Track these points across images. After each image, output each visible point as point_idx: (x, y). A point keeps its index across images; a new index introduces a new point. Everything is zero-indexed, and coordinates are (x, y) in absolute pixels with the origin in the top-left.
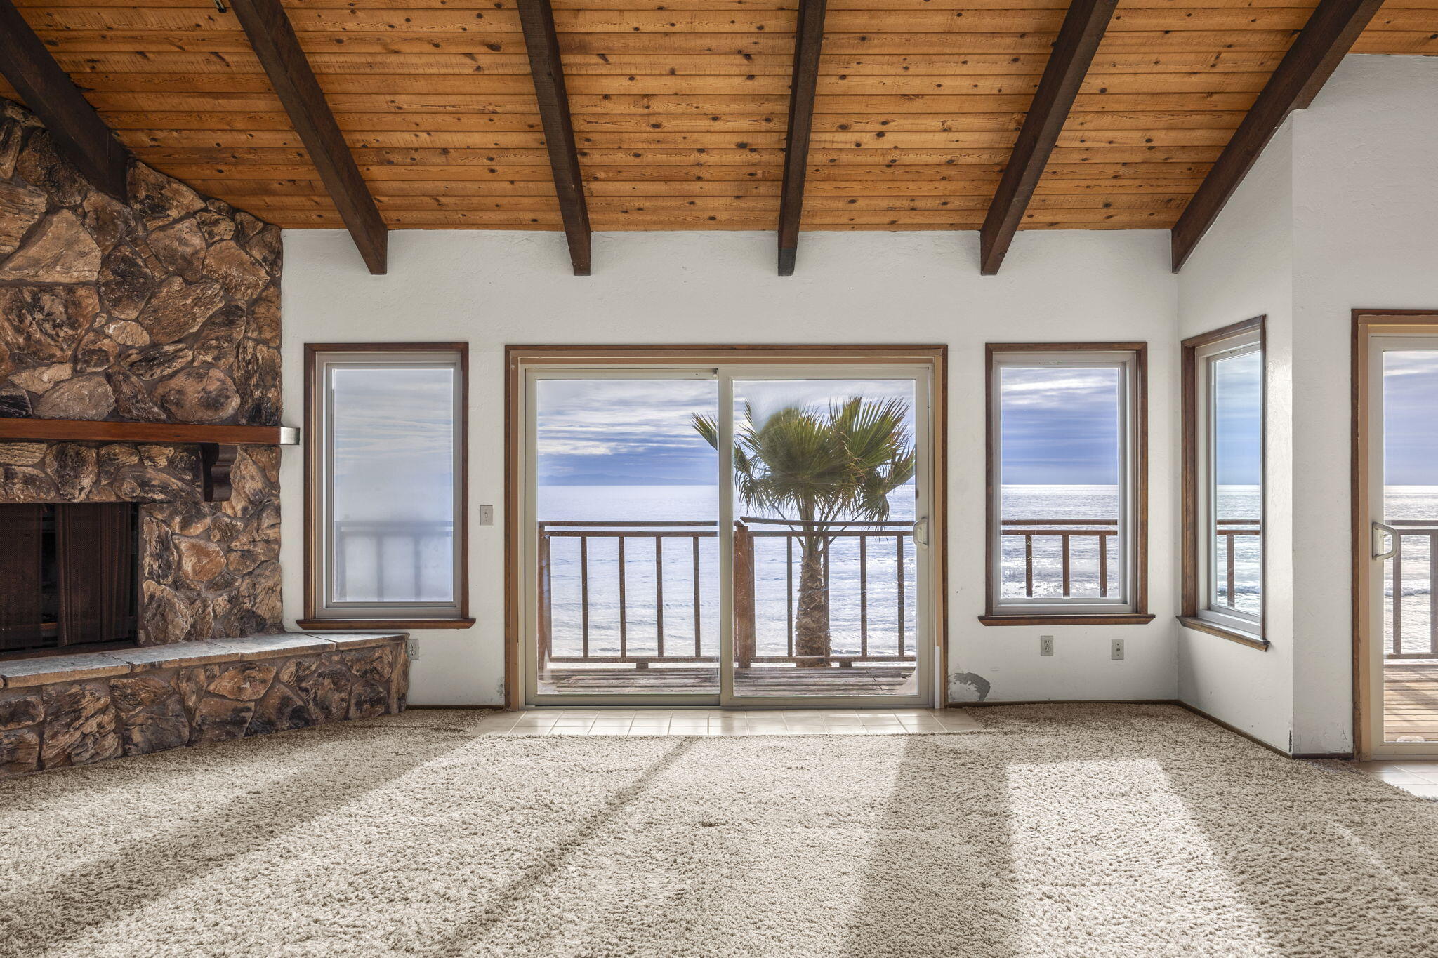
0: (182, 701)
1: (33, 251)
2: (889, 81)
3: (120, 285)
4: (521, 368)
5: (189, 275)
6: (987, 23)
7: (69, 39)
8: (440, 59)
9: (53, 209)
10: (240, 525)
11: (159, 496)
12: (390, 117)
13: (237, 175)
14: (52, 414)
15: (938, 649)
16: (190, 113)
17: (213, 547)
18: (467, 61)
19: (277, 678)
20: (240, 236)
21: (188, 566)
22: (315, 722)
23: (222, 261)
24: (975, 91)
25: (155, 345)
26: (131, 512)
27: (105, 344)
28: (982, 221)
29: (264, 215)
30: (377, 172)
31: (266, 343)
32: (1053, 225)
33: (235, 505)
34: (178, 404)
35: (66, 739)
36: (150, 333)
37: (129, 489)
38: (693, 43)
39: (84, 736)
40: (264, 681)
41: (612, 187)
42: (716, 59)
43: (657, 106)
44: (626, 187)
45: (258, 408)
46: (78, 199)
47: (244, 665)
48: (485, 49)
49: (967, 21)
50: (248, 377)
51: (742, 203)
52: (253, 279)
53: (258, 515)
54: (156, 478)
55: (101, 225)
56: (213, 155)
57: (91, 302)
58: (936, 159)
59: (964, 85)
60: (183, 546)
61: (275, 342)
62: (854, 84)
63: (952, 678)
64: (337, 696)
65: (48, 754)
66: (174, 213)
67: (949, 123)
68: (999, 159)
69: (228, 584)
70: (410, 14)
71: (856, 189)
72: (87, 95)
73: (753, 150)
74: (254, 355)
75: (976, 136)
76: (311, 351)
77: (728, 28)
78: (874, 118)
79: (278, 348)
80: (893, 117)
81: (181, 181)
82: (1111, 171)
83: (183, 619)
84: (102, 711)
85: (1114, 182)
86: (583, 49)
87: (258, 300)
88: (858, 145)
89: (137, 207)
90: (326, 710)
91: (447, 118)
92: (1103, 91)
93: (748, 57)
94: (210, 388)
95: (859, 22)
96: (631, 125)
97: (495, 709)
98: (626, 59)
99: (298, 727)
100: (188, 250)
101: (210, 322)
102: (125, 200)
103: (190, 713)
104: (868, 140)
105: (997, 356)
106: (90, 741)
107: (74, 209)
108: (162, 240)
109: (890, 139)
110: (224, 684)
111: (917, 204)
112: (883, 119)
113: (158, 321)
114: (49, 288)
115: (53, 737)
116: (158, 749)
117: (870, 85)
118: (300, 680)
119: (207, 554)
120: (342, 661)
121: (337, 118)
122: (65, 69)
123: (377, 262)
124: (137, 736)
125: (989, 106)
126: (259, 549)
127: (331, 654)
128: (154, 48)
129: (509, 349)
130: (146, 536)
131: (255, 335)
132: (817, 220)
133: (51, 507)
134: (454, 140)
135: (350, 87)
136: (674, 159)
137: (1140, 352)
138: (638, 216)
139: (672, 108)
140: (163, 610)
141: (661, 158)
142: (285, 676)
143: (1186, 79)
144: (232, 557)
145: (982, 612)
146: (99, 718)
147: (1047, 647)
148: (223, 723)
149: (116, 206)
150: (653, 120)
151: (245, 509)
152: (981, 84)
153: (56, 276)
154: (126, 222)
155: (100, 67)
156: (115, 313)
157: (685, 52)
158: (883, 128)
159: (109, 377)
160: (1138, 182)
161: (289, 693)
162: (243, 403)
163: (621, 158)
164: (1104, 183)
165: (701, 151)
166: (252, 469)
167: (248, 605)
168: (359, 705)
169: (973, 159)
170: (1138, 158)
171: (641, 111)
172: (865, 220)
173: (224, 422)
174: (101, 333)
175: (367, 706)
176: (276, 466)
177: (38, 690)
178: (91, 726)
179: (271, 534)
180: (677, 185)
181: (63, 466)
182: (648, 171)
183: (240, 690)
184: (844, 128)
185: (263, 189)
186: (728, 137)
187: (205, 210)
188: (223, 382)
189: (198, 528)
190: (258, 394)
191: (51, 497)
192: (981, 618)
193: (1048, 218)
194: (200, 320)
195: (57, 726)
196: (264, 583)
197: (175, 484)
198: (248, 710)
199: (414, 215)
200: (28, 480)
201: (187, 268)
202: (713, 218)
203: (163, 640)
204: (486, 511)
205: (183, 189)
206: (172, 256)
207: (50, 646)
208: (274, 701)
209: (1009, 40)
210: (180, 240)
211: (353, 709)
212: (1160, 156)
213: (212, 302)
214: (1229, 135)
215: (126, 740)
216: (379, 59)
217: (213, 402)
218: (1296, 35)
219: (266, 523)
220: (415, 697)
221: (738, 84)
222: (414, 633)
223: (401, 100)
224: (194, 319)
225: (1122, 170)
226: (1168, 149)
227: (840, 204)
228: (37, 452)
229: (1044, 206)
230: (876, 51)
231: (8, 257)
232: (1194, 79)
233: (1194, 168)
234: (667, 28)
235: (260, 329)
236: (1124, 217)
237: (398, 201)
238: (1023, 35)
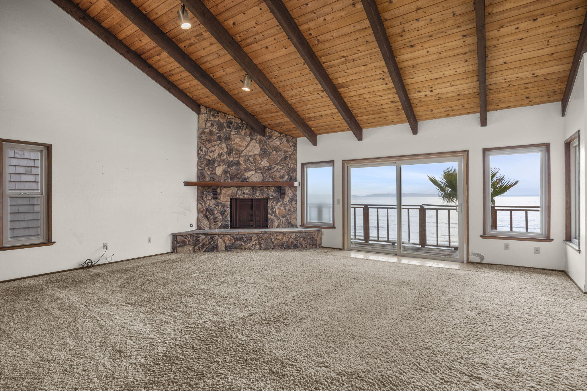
0: (271, 240)
1: (248, 149)
2: (427, 76)
3: (263, 154)
4: (346, 166)
5: (277, 150)
6: (451, 53)
7: (248, 107)
8: (312, 96)
9: (251, 140)
10: (288, 203)
11: (271, 197)
12: (308, 111)
13: (285, 128)
14: (251, 181)
15: (465, 245)
16: (272, 117)
17: (282, 208)
18: (318, 95)
19: (291, 237)
20: (288, 141)
21: (277, 212)
22: (299, 247)
23: (284, 147)
24: (457, 73)
25: (270, 166)
26: (266, 200)
27: (261, 166)
28: (479, 110)
29: (293, 136)
30: (310, 123)
31: (293, 164)
32: (508, 107)
33: (287, 199)
34: (275, 178)
35: (250, 245)
36: (269, 163)
37: (265, 196)
38: (367, 79)
39: (253, 245)
40: (288, 237)
41: (363, 118)
42: (375, 82)
43: (365, 96)
44: (367, 117)
45: (291, 178)
46: (256, 137)
47: (284, 234)
48: (321, 92)
49: (444, 55)
50: (289, 171)
51: (399, 117)
52: (290, 150)
53: (292, 202)
54: (270, 193)
55: (260, 142)
56: (279, 124)
57: (258, 158)
58: (453, 94)
59: (452, 72)
60: (276, 208)
61: (295, 163)
62: (416, 79)
63: (470, 254)
64: (304, 242)
65: (246, 247)
66: (274, 138)
67: (452, 84)
68: (476, 90)
69: (285, 217)
70: (303, 88)
71: (431, 107)
72: (255, 117)
73: (396, 102)
74: (291, 166)
75: (464, 85)
76: (303, 165)
77: (375, 73)
78: (427, 87)
79: (296, 165)
80: (433, 86)
81: (275, 131)
82: (523, 86)
83: (276, 223)
84: (256, 240)
85: (526, 90)
86: (342, 87)
87: (292, 154)
88: (426, 95)
89: (267, 137)
90: (302, 245)
91: (319, 108)
92: (505, 63)
93: (383, 79)
94: (281, 174)
95: (410, 63)
96: (361, 102)
97: (340, 249)
98: (353, 87)
99: (295, 248)
100: (277, 145)
101: (282, 160)
102: (264, 136)
103: (273, 242)
104: (429, 93)
105: (487, 153)
106: (254, 246)
107: (255, 139)
108: (272, 144)
109: (435, 92)
110: (280, 237)
111: (453, 108)
112: (430, 87)
113: (271, 161)
114: (250, 156)
115: (247, 244)
116: (266, 249)
117: (422, 79)
118: (296, 238)
119: (281, 210)
120: (305, 235)
121: (298, 113)
122: (250, 112)
123: (315, 143)
124: (262, 246)
125: (465, 76)
126: (292, 209)
127: (303, 233)
128: (262, 105)
129: (343, 161)
130: (269, 205)
131: (291, 162)
132: (423, 118)
133: (252, 199)
134: (323, 113)
135: (299, 106)
136: (376, 108)
137: (547, 147)
138: (373, 124)
139: (369, 96)
140: (272, 221)
141: (372, 108)
142: (292, 237)
143: (538, 51)
144: (286, 210)
145: (482, 234)
146: (256, 241)
147: (507, 247)
148: (279, 245)
149: (263, 138)
150: (366, 100)
151: (289, 200)
152: (458, 70)
153: (252, 153)
154: (265, 141)
155: (255, 111)
156: (263, 160)
157: (367, 82)
158: (431, 89)
159: (262, 173)
160: (536, 88)
161: (293, 240)
162: (288, 177)
163: (361, 110)
164: (521, 91)
165: (382, 105)
166: (290, 191)
167: (289, 221)
168: (309, 245)
169: (467, 92)
170: (533, 80)
171: (362, 98)
172: (438, 115)
173: (284, 182)
174: (260, 164)
175: (311, 245)
176: (296, 191)
177: (245, 234)
178: (254, 243)
179: (295, 206)
180: (379, 115)
181: (253, 191)
182: (370, 112)
183: (283, 239)
184: (419, 92)
185: (290, 130)
186: (387, 100)
187: (280, 136)
188: (284, 173)
189: (279, 204)
190: (291, 175)
191: (251, 197)
192: (481, 236)
193: (505, 105)
194: (279, 160)
195: (248, 242)
196: (293, 216)
197: (274, 195)
198: (285, 243)
199: (321, 132)
200: (247, 194)
201: (276, 149)
202: (393, 122)
203: (272, 227)
204: (338, 201)
205: (276, 132)
206: (273, 147)
207: (251, 227)
208: (290, 242)
209: (461, 56)
210: (275, 143)
211: (308, 246)
212: (542, 78)
213: (281, 156)
214: (570, 66)
215: (260, 246)
216: (301, 99)
217: (282, 177)
218: (581, 26)
219: (293, 203)
220: (323, 245)
221: (384, 87)
222: (323, 230)
223: (309, 106)
224: (278, 159)
225: (527, 86)
226: (544, 75)
227: (429, 112)
228: (249, 188)
229: (501, 102)
230: (419, 69)
231: (244, 150)
232: (542, 51)
233: (559, 80)
234: (359, 77)
235: (292, 161)
236: (537, 100)
237: (317, 128)
238: (465, 54)
